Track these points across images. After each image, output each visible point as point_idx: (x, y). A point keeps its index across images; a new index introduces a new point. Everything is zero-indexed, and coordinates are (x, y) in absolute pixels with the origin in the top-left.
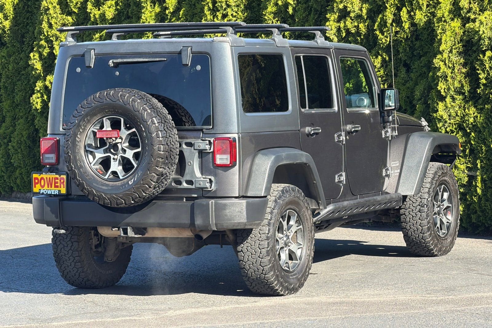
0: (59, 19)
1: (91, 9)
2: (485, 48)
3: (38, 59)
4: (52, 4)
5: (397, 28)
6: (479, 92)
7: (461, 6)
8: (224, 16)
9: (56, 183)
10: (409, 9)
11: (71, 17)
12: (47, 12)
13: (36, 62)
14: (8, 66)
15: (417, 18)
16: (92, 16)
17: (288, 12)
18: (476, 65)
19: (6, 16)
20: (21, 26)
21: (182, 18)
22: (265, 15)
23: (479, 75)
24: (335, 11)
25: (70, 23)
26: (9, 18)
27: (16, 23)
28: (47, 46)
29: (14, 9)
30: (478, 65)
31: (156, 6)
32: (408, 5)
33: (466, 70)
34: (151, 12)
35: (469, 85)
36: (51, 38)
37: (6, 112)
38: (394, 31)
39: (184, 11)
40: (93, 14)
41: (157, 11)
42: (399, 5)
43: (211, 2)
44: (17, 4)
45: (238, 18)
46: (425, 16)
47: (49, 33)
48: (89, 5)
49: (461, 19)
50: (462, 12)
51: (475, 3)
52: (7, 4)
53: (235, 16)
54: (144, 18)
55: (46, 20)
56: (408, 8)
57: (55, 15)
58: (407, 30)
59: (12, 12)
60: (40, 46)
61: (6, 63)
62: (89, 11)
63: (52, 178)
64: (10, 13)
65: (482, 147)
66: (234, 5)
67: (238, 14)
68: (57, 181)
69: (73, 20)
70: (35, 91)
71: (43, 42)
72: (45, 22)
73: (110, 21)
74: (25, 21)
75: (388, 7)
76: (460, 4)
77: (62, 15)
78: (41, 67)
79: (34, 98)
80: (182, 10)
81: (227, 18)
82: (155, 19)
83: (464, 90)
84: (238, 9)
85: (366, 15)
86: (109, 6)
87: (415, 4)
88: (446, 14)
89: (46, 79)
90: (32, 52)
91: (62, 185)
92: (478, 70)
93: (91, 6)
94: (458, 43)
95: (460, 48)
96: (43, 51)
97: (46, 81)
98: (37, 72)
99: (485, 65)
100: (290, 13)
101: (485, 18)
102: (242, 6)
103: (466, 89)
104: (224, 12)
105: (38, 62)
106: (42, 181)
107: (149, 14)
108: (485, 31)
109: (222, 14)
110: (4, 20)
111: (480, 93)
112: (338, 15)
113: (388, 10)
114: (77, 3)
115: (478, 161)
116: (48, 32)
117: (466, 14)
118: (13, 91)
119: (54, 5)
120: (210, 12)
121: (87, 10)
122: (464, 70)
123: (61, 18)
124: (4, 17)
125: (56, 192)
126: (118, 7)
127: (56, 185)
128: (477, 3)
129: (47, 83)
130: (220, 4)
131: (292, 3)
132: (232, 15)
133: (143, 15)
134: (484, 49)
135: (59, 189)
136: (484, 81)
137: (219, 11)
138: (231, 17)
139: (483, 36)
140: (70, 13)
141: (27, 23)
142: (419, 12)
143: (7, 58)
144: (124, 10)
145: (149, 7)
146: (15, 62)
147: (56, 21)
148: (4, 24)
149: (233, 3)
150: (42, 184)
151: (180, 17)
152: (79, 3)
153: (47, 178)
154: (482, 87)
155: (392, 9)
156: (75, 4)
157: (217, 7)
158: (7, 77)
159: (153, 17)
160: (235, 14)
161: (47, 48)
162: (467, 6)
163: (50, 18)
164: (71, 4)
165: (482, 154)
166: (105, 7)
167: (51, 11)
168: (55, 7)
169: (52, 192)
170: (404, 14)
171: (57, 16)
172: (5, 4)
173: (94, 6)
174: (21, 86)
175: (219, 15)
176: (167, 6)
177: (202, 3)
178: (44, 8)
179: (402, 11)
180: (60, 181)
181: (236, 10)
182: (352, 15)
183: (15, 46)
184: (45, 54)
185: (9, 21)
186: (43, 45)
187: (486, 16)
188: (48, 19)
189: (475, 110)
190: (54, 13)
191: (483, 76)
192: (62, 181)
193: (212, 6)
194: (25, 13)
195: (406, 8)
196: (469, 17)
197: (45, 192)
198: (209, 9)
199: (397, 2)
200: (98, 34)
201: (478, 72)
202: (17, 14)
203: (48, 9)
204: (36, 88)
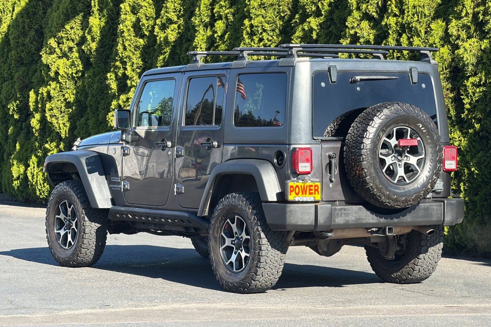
0: (132, 42)
1: (158, 33)
2: (469, 74)
3: (114, 79)
4: (127, 27)
5: (399, 54)
6: (462, 117)
7: (450, 33)
8: (261, 40)
9: (310, 190)
10: (409, 36)
11: (143, 39)
12: (123, 35)
13: (112, 82)
14: (93, 85)
15: (415, 44)
16: (158, 38)
17: (312, 37)
18: (461, 91)
19: (93, 38)
20: (106, 48)
21: (226, 41)
22: (293, 40)
23: (463, 101)
24: (347, 36)
25: (141, 45)
26: (95, 40)
27: (101, 45)
28: (121, 67)
29: (101, 32)
30: (462, 91)
31: (208, 30)
32: (408, 32)
33: (453, 95)
34: (203, 35)
35: (455, 109)
36: (125, 60)
37: (91, 129)
38: (395, 56)
39: (229, 35)
40: (159, 37)
41: (209, 35)
42: (400, 31)
43: (249, 27)
44: (104, 27)
45: (273, 43)
46: (423, 42)
47: (123, 55)
48: (156, 28)
49: (451, 46)
50: (451, 39)
51: (463, 30)
52: (94, 26)
53: (270, 41)
54: (197, 41)
55: (122, 43)
56: (408, 34)
57: (129, 38)
58: (406, 55)
59: (98, 35)
60: (117, 67)
61: (92, 83)
62: (156, 34)
63: (307, 186)
64: (96, 35)
65: (465, 170)
66: (269, 29)
67: (273, 38)
68: (311, 188)
69: (145, 42)
70: (111, 110)
71: (118, 63)
72: (121, 44)
73: (172, 44)
74: (110, 42)
75: (391, 33)
76: (449, 31)
77: (136, 38)
78: (116, 87)
79: (110, 116)
80: (227, 33)
81: (263, 42)
82: (206, 42)
83: (451, 114)
84: (273, 33)
85: (373, 41)
86: (172, 29)
87: (414, 31)
88: (437, 40)
89: (119, 98)
90: (109, 72)
91: (316, 192)
92: (462, 95)
93: (158, 29)
94: (446, 69)
95: (447, 73)
96: (118, 71)
97: (119, 100)
98: (112, 91)
99: (468, 91)
100: (314, 38)
101: (470, 45)
102: (277, 31)
103: (452, 114)
104: (260, 37)
105: (114, 82)
106: (297, 189)
107: (201, 37)
108: (469, 58)
109: (259, 37)
110: (91, 42)
111: (464, 117)
112: (350, 40)
113: (391, 37)
114: (148, 27)
115: (462, 184)
116: (122, 53)
117: (456, 41)
118: (97, 109)
119: (129, 28)
120: (248, 36)
121: (155, 33)
122: (451, 95)
123: (134, 41)
124: (91, 39)
125: (311, 199)
126: (180, 31)
127: (311, 192)
128: (465, 31)
129: (121, 102)
130: (256, 29)
131: (316, 28)
132: (268, 39)
133: (196, 38)
134: (467, 75)
135: (314, 195)
136: (468, 106)
137: (255, 35)
138: (266, 41)
139: (466, 63)
140: (142, 36)
141: (112, 45)
142: (417, 39)
143: (93, 78)
144: (185, 34)
145: (201, 31)
146: (100, 82)
147: (129, 43)
148: (91, 46)
149: (268, 28)
150: (297, 191)
151: (225, 40)
152: (150, 27)
153: (301, 186)
154: (466, 112)
155: (395, 35)
156: (147, 28)
157: (254, 32)
158: (93, 96)
159: (204, 41)
160: (270, 38)
161: (122, 69)
162: (455, 33)
163: (124, 40)
164: (143, 27)
165: (464, 177)
166: (169, 30)
167: (126, 34)
168: (129, 30)
169: (308, 199)
170: (404, 39)
171: (131, 39)
172: (93, 27)
173: (161, 30)
174: (104, 105)
175: (256, 39)
176: (216, 30)
177: (242, 27)
178: (120, 31)
179: (403, 37)
180: (315, 188)
181: (272, 34)
182: (362, 40)
183: (100, 67)
184: (119, 74)
185: (95, 42)
186: (118, 66)
187: (470, 43)
188: (123, 42)
189: (460, 134)
190: (128, 36)
191: (467, 101)
192: (316, 188)
193: (249, 31)
194: (110, 36)
195: (406, 34)
196: (458, 43)
197: (301, 199)
198: (248, 33)
199: (399, 29)
200: (162, 56)
201: (462, 97)
202: (103, 36)
203: (123, 32)
204: (111, 107)
